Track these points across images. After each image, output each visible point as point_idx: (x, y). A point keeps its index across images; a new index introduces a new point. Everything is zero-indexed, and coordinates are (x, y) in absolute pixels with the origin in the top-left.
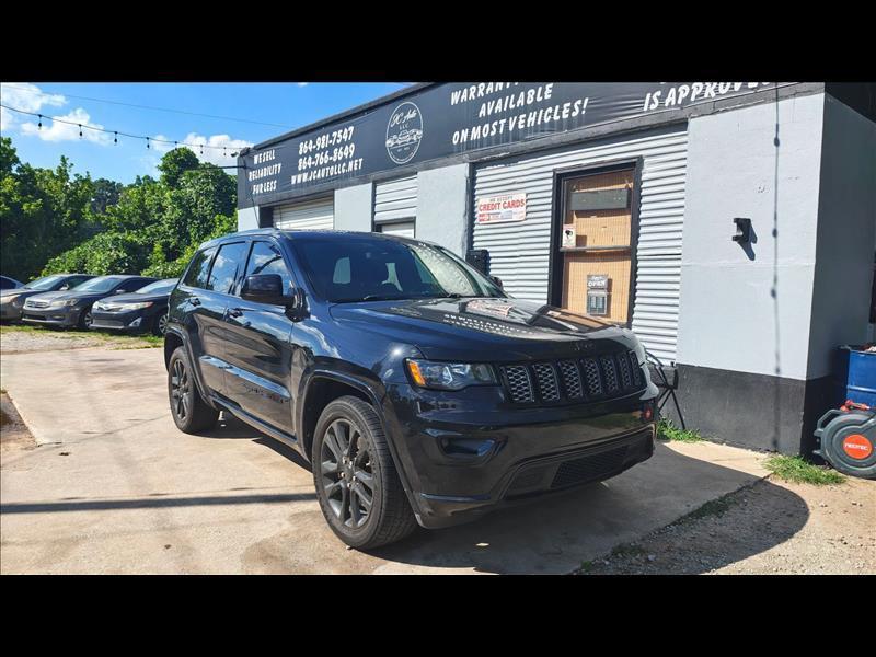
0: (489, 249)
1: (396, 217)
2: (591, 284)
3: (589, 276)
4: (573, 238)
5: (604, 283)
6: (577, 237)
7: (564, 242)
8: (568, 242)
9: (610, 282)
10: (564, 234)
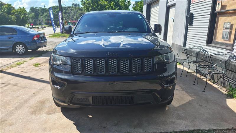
0: (194, 13)
1: (172, 3)
2: (225, 26)
3: (224, 23)
4: (220, 6)
5: (229, 26)
6: (221, 5)
7: (217, 9)
8: (218, 8)
9: (232, 26)
10: (217, 5)
